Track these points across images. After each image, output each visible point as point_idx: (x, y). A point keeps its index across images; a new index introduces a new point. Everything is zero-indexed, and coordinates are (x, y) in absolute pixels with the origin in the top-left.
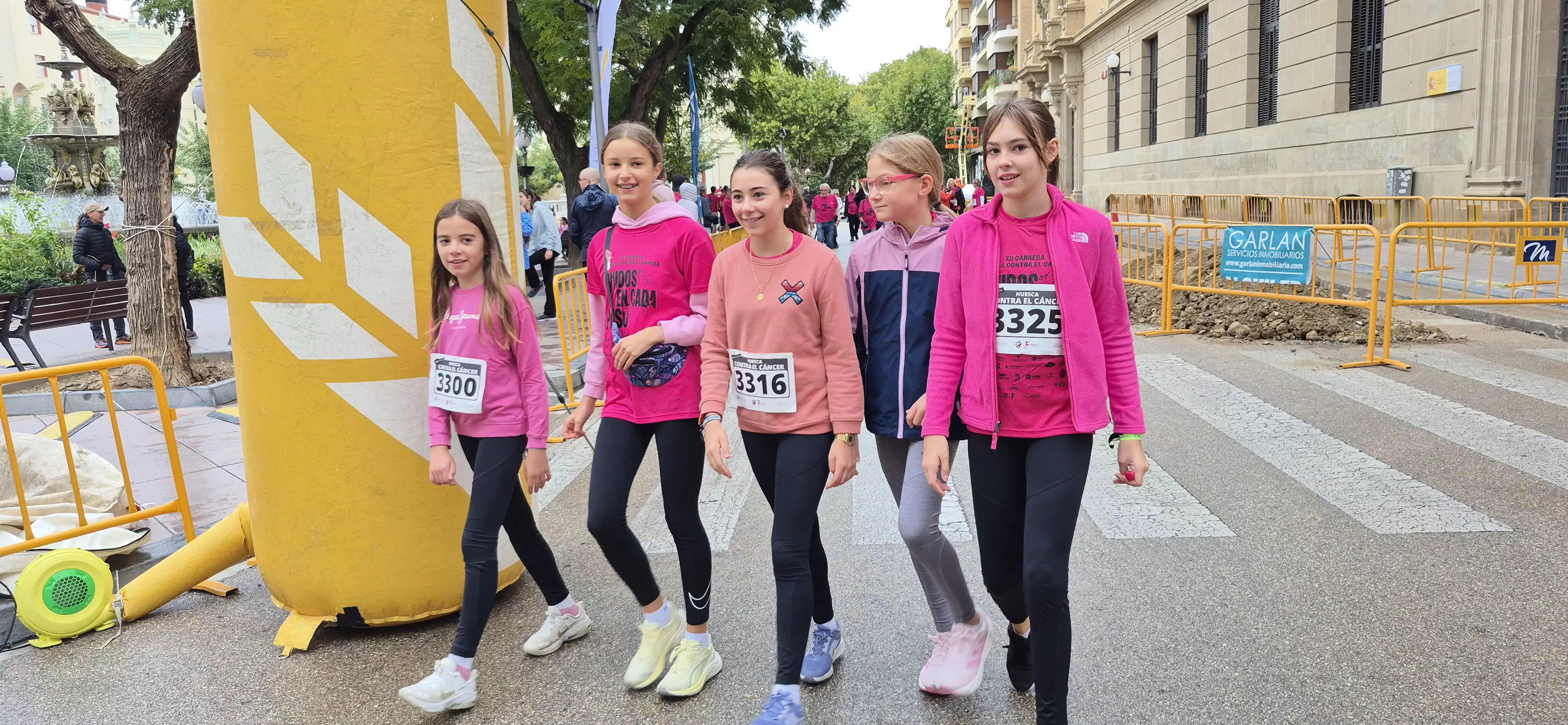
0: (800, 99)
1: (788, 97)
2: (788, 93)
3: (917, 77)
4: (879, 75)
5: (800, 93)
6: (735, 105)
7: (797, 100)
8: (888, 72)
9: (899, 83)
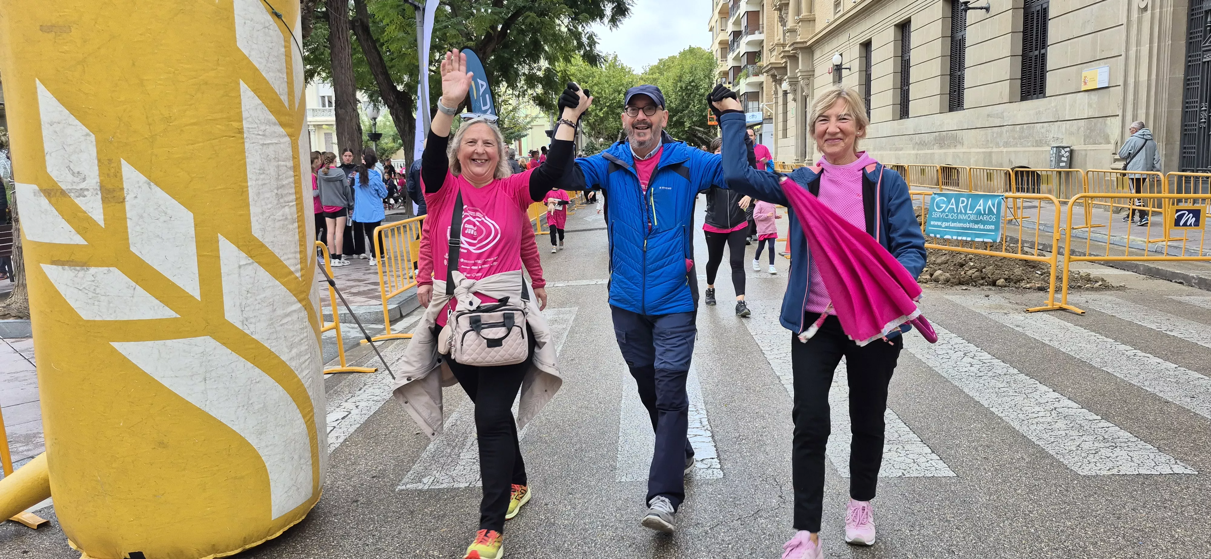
0: (596, 84)
1: (586, 83)
2: (586, 80)
3: (687, 69)
4: (658, 67)
5: (596, 80)
6: (543, 88)
7: (593, 85)
8: (664, 65)
9: (672, 74)
